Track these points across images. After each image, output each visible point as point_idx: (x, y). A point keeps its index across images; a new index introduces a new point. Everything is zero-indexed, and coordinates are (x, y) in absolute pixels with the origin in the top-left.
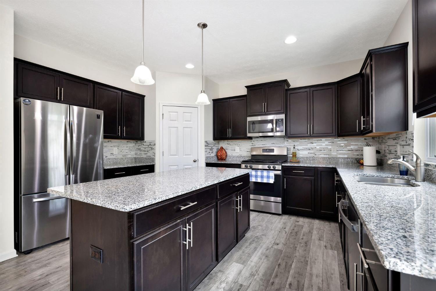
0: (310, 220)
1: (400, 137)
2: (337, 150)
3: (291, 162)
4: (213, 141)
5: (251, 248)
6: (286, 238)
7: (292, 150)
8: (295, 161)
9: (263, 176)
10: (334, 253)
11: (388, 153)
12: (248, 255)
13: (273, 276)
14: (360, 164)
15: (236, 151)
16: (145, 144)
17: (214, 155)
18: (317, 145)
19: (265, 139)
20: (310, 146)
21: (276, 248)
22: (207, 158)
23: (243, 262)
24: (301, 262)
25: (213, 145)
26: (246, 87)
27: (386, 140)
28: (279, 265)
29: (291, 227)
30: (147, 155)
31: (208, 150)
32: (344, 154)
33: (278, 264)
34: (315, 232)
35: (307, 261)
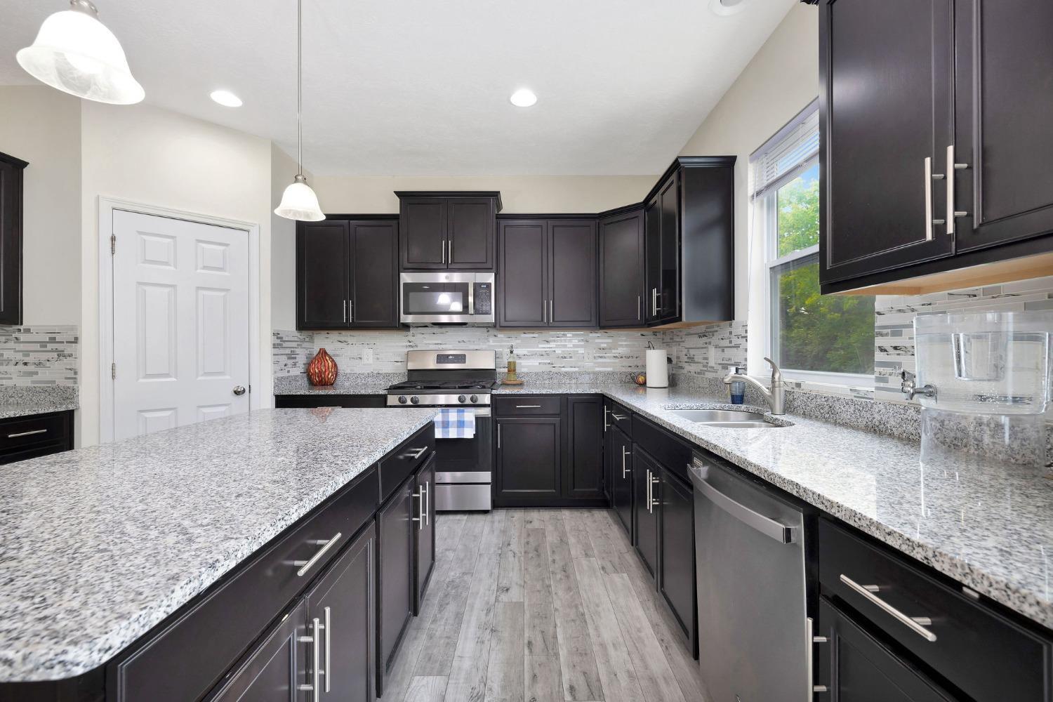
0: (552, 513)
1: (717, 331)
2: (595, 357)
3: (504, 385)
4: (297, 334)
5: (447, 620)
6: (520, 570)
7: (506, 359)
8: (515, 383)
9: (448, 422)
10: (622, 578)
11: (686, 362)
12: (447, 640)
13: (527, 682)
14: (637, 385)
15: (365, 361)
16: (22, 337)
17: (298, 373)
18: (558, 346)
19: (444, 330)
20: (542, 347)
21: (507, 601)
22: (279, 381)
23: (439, 666)
24: (573, 620)
25: (294, 344)
26: (399, 194)
27: (682, 338)
28: (530, 643)
29: (520, 537)
30: (35, 378)
31: (284, 359)
32: (604, 365)
33: (526, 641)
34: (572, 540)
35: (583, 614)
